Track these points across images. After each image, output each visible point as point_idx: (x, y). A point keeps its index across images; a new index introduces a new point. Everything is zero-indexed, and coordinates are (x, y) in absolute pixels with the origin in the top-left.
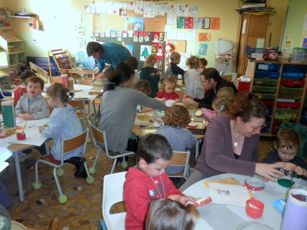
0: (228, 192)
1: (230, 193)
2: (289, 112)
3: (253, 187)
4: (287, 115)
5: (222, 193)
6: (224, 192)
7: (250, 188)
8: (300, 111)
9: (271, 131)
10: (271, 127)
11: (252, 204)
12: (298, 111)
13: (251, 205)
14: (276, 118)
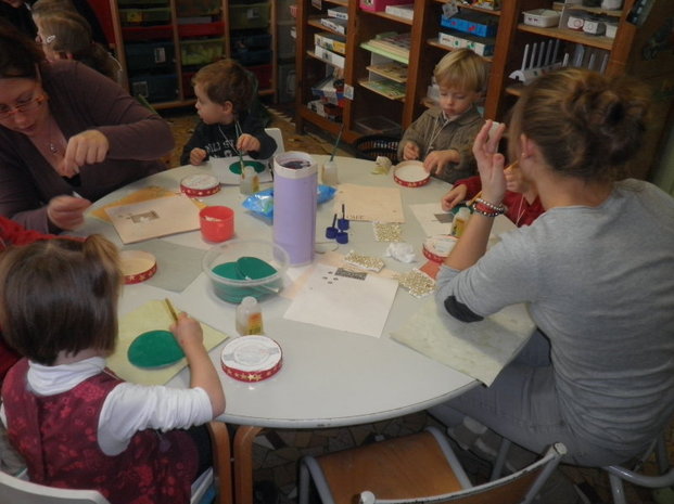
0: (154, 215)
1: (159, 213)
2: (206, 46)
3: (198, 191)
4: (205, 53)
5: (142, 219)
6: (145, 215)
7: (193, 193)
8: (226, 38)
9: (182, 95)
10: (181, 86)
11: (210, 216)
12: (222, 39)
13: (209, 219)
14: (185, 62)
